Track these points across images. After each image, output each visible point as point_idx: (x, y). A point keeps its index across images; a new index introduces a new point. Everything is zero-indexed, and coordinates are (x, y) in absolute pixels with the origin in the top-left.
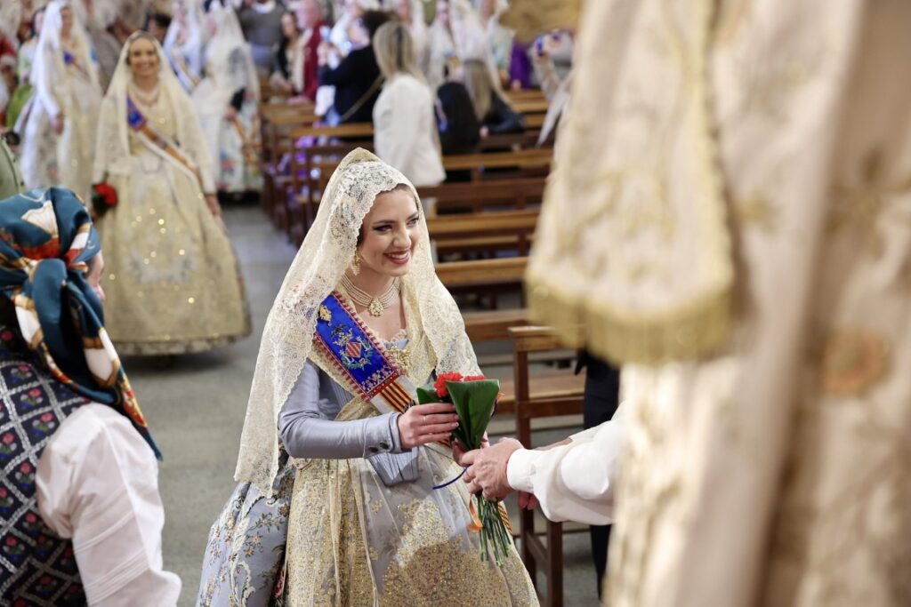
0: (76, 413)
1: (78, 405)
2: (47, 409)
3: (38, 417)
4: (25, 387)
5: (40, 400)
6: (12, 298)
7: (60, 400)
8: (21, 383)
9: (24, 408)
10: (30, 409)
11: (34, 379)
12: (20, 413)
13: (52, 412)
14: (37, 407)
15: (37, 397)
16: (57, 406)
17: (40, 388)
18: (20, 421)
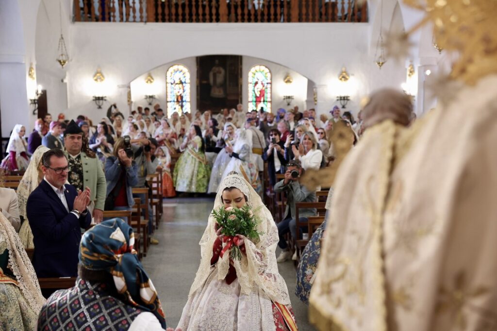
0: (137, 319)
1: (136, 315)
2: (124, 318)
3: (121, 322)
4: (113, 309)
5: (120, 314)
6: (111, 272)
7: (129, 313)
8: (111, 307)
9: (114, 318)
10: (117, 318)
11: (116, 304)
12: (113, 321)
13: (126, 319)
14: (120, 317)
15: (119, 313)
16: (128, 316)
17: (119, 308)
18: (113, 324)
